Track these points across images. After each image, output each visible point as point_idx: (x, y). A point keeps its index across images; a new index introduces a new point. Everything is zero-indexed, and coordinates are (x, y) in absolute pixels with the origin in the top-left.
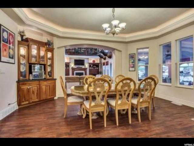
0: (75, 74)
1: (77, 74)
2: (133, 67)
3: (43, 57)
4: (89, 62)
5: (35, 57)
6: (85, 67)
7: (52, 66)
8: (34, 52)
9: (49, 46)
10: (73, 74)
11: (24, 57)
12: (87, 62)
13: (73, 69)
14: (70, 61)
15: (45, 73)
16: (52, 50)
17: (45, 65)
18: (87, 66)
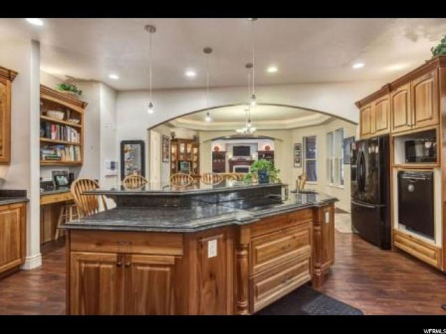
0: (234, 170)
1: (238, 170)
2: (299, 162)
3: (190, 154)
4: (259, 150)
5: (183, 154)
6: (251, 158)
7: (198, 162)
8: (182, 149)
9: (195, 142)
10: (231, 170)
11: (174, 154)
12: (255, 150)
13: (232, 163)
14: (226, 149)
15: (191, 170)
16: (197, 146)
17: (191, 162)
18: (254, 156)
